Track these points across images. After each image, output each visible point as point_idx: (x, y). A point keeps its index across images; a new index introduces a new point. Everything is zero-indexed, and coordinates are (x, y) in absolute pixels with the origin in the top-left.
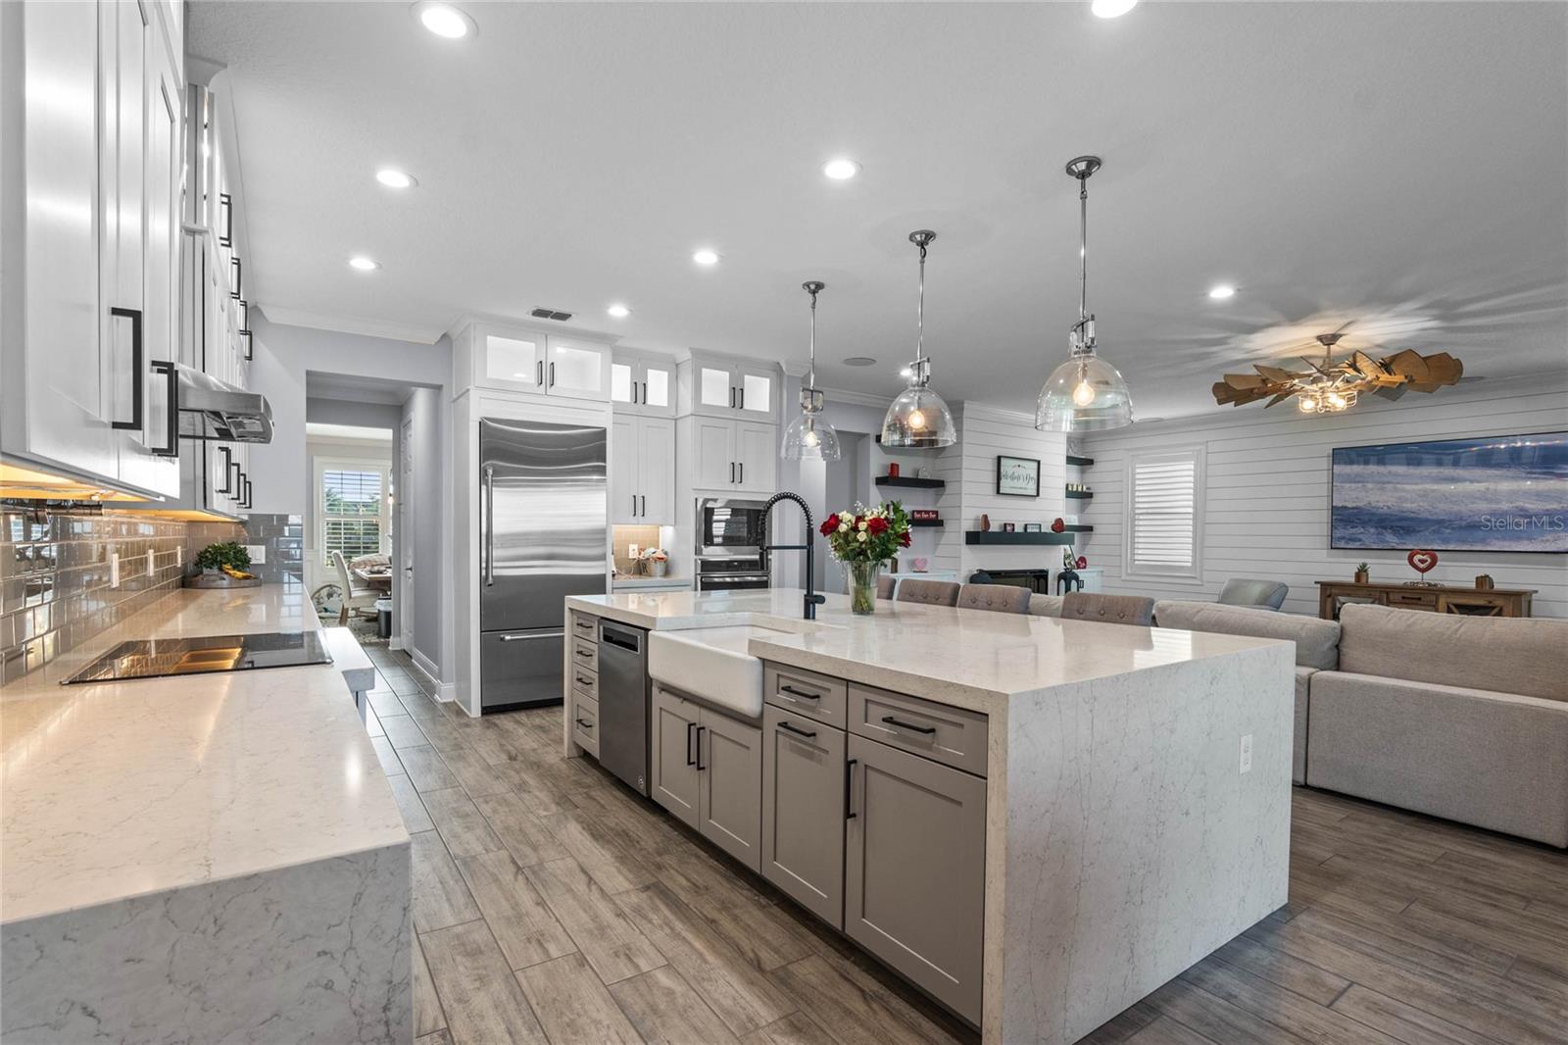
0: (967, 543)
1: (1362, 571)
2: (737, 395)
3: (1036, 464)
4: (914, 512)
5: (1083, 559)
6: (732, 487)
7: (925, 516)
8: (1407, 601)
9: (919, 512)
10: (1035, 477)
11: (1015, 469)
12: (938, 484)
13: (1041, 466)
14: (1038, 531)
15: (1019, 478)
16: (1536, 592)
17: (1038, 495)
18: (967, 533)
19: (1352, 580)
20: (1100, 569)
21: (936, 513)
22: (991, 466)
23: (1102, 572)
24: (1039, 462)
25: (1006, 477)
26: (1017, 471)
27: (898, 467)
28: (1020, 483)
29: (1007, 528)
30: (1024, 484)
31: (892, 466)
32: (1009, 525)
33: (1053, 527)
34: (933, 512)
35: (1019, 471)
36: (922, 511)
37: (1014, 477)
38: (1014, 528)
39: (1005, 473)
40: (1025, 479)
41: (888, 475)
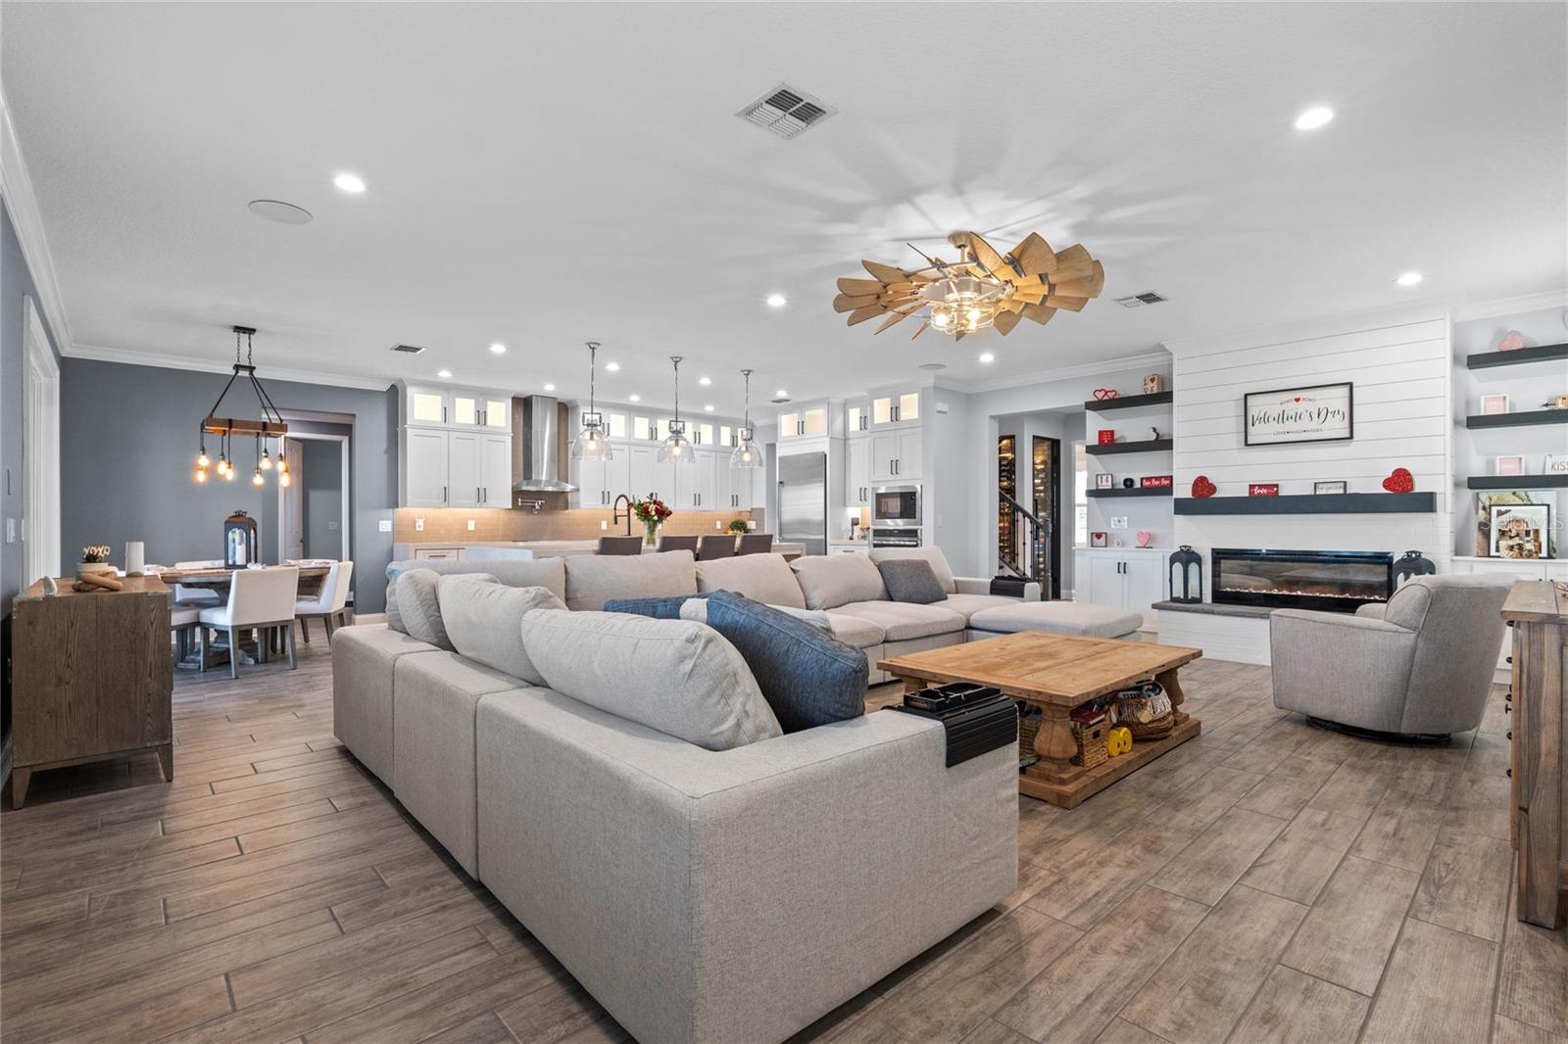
0: (1176, 514)
2: (895, 413)
3: (1344, 390)
4: (1142, 479)
6: (893, 477)
7: (1155, 483)
9: (1149, 479)
10: (1346, 409)
11: (1284, 407)
12: (1163, 444)
13: (1354, 389)
14: (1341, 491)
15: (1298, 417)
17: (1351, 437)
18: (1176, 500)
22: (1235, 410)
24: (1351, 385)
25: (1265, 419)
26: (1291, 408)
27: (1112, 432)
28: (1305, 423)
29: (1257, 491)
30: (1315, 423)
31: (1101, 433)
32: (1261, 486)
33: (1387, 484)
34: (1166, 478)
35: (1302, 407)
36: (1152, 478)
37: (1282, 418)
38: (1277, 491)
39: (1262, 415)
40: (1315, 416)
41: (1097, 443)
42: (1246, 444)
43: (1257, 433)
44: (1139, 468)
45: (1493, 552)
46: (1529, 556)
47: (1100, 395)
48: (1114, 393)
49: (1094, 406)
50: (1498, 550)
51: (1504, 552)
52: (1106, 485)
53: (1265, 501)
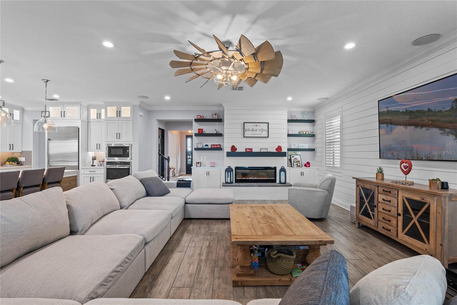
0: (227, 157)
1: (380, 172)
2: (119, 113)
3: (267, 124)
4: (211, 145)
5: (308, 163)
6: (117, 140)
7: (216, 146)
9: (213, 145)
10: (267, 129)
11: (254, 127)
12: (220, 135)
13: (269, 125)
14: (266, 151)
15: (256, 130)
17: (268, 137)
19: (375, 178)
20: (318, 167)
21: (220, 145)
22: (240, 127)
23: (318, 168)
24: (268, 123)
25: (249, 130)
26: (255, 128)
27: (202, 129)
28: (258, 132)
29: (247, 150)
30: (260, 133)
31: (199, 130)
32: (248, 149)
33: (276, 149)
34: (219, 145)
35: (257, 128)
36: (215, 145)
37: (253, 130)
38: (252, 150)
39: (248, 129)
40: (260, 130)
41: (198, 133)
42: (244, 137)
43: (247, 134)
44: (211, 142)
45: (293, 166)
46: (299, 167)
47: (199, 117)
48: (203, 117)
49: (196, 120)
50: (294, 165)
51: (295, 166)
52: (200, 147)
53: (249, 153)
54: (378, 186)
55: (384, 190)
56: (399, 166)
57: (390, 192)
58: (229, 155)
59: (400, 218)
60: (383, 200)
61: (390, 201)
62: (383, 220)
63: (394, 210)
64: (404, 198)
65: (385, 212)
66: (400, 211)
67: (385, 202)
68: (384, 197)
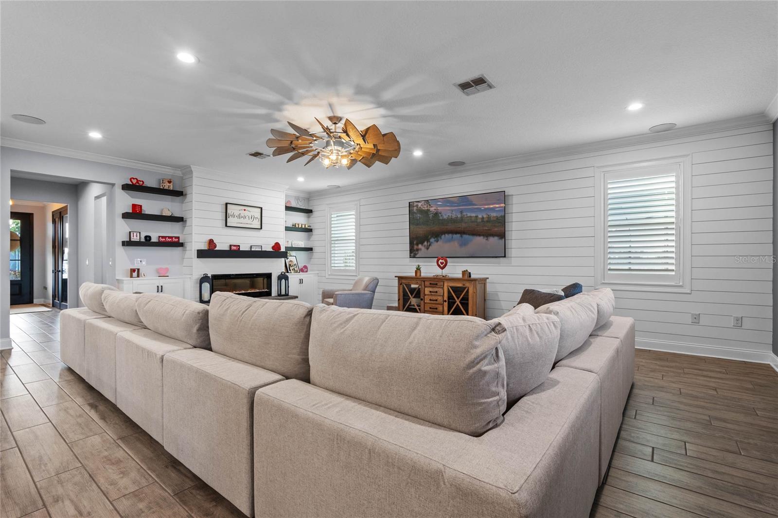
0: (198, 257)
1: (418, 269)
3: (260, 210)
4: (159, 237)
5: (305, 267)
7: (168, 240)
8: (432, 285)
9: (163, 237)
10: (259, 217)
11: (241, 212)
12: (180, 220)
13: (263, 211)
14: (260, 250)
15: (245, 217)
16: (488, 278)
17: (261, 228)
18: (198, 250)
19: (413, 274)
20: (317, 272)
21: (178, 238)
22: (221, 209)
23: (318, 274)
24: (261, 208)
25: (233, 216)
26: (243, 213)
27: (141, 206)
28: (246, 221)
29: (233, 248)
30: (250, 221)
31: (134, 206)
32: (234, 246)
33: (273, 248)
34: (176, 237)
35: (246, 213)
36: (166, 237)
37: (239, 217)
38: (239, 248)
39: (232, 214)
40: (250, 218)
41: (131, 212)
42: (226, 226)
43: (231, 221)
44: (156, 231)
45: (289, 272)
46: (297, 272)
47: (134, 181)
48: (142, 183)
49: (125, 187)
50: (290, 270)
51: (292, 271)
52: (135, 238)
53: (234, 253)
54: (424, 281)
55: (431, 284)
56: (436, 264)
57: (437, 284)
58: (201, 254)
59: (446, 304)
60: (430, 292)
61: (437, 292)
62: (430, 310)
63: (440, 299)
64: (449, 288)
65: (432, 302)
66: (446, 298)
67: (432, 293)
68: (431, 289)
